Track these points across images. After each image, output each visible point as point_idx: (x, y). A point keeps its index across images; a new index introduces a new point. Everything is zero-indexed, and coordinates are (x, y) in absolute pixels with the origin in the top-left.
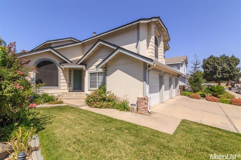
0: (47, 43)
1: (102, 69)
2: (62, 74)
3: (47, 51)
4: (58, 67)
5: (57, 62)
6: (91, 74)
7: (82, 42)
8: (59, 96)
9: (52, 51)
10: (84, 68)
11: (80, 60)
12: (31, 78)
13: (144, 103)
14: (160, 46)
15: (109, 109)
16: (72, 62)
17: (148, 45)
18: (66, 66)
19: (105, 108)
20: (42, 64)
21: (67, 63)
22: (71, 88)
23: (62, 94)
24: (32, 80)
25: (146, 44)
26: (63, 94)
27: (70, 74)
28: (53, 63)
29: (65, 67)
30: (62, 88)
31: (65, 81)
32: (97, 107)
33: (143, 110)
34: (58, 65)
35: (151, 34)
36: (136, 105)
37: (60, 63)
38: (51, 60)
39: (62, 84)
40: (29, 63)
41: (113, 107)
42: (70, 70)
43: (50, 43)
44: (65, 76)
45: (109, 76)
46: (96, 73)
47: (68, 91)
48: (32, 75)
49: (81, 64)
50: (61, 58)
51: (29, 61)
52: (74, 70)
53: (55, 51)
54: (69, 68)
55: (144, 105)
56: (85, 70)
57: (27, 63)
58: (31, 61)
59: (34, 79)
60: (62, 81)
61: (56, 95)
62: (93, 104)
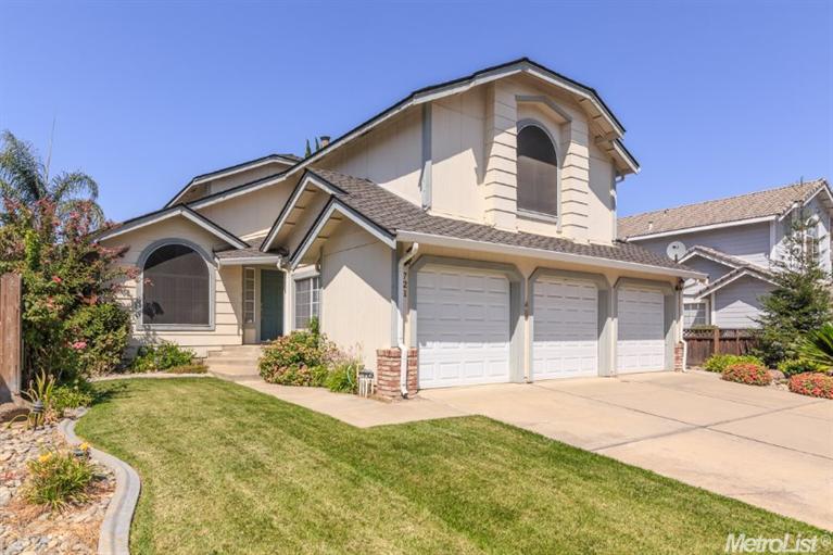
0: (195, 183)
1: (313, 267)
2: (220, 286)
3: (173, 217)
4: (209, 264)
5: (205, 247)
6: (298, 282)
7: (287, 175)
8: (210, 354)
9: (186, 214)
10: (279, 265)
11: (267, 239)
12: (132, 299)
13: (388, 368)
14: (566, 164)
15: (311, 388)
16: (249, 246)
17: (482, 171)
18: (227, 259)
19: (302, 385)
20: (161, 256)
21: (234, 248)
22: (253, 333)
23: (220, 348)
24: (136, 304)
25: (475, 165)
26: (224, 350)
27: (247, 285)
28: (192, 251)
29: (224, 263)
30: (219, 329)
31: (229, 308)
32: (280, 383)
33: (387, 388)
34: (206, 256)
35: (494, 128)
36: (376, 376)
37: (214, 251)
38: (186, 241)
39: (219, 319)
40: (126, 255)
41: (320, 382)
42: (247, 272)
43: (206, 183)
44: (229, 290)
45: (328, 287)
46: (308, 279)
47: (239, 340)
48: (132, 290)
49: (272, 251)
50: (215, 236)
51: (126, 250)
52: (262, 271)
53: (196, 213)
54: (244, 266)
55: (388, 373)
56: (284, 270)
57: (121, 254)
58: (131, 249)
59: (138, 301)
60: (220, 308)
61: (200, 353)
62: (272, 372)
